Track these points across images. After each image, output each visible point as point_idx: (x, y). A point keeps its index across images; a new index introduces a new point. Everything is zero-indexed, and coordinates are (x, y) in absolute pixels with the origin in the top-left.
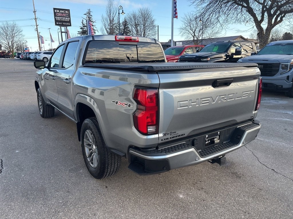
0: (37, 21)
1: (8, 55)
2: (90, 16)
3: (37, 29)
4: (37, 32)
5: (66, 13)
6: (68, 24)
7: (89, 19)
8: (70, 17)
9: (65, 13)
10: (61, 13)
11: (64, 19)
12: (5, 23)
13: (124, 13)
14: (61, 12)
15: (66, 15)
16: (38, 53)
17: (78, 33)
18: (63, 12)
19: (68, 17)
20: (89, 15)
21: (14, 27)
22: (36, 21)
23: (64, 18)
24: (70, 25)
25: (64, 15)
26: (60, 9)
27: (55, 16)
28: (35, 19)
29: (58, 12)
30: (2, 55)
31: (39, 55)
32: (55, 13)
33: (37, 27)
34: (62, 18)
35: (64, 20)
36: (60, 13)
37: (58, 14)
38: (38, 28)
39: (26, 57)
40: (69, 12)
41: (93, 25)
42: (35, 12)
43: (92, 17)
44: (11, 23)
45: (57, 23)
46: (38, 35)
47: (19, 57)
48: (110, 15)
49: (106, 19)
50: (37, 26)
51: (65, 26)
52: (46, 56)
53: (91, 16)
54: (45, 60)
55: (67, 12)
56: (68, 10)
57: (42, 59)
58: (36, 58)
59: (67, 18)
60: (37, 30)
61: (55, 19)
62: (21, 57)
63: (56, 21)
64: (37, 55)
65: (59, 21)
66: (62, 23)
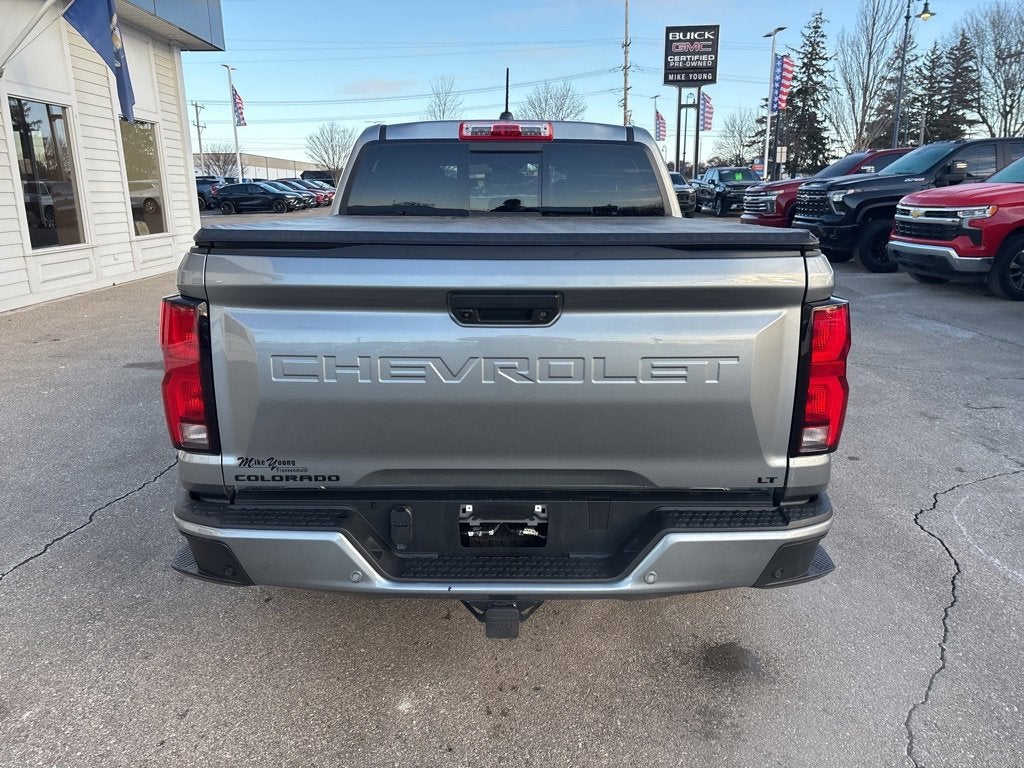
0: (629, 73)
2: (818, 39)
3: (625, 99)
4: (625, 108)
5: (705, 40)
6: (705, 76)
7: (814, 49)
8: (715, 51)
9: (702, 40)
10: (690, 40)
11: (695, 61)
12: (541, 87)
13: (932, 14)
14: (688, 37)
15: (704, 46)
17: (764, 103)
18: (694, 35)
19: (708, 53)
20: (816, 32)
21: (564, 97)
22: (626, 74)
23: (696, 57)
24: (713, 81)
25: (698, 46)
26: (685, 30)
27: (668, 52)
28: (626, 68)
29: (680, 40)
32: (669, 43)
33: (625, 94)
34: (689, 57)
35: (694, 64)
36: (687, 41)
37: (677, 47)
38: (628, 97)
40: (716, 35)
41: (822, 72)
42: (626, 45)
43: (823, 39)
44: (557, 86)
45: (671, 77)
46: (625, 118)
48: (874, 24)
49: (855, 44)
50: (627, 89)
51: (693, 83)
53: (823, 36)
55: (708, 37)
56: (715, 29)
59: (704, 57)
60: (625, 105)
61: (667, 63)
63: (669, 70)
65: (679, 69)
66: (687, 76)
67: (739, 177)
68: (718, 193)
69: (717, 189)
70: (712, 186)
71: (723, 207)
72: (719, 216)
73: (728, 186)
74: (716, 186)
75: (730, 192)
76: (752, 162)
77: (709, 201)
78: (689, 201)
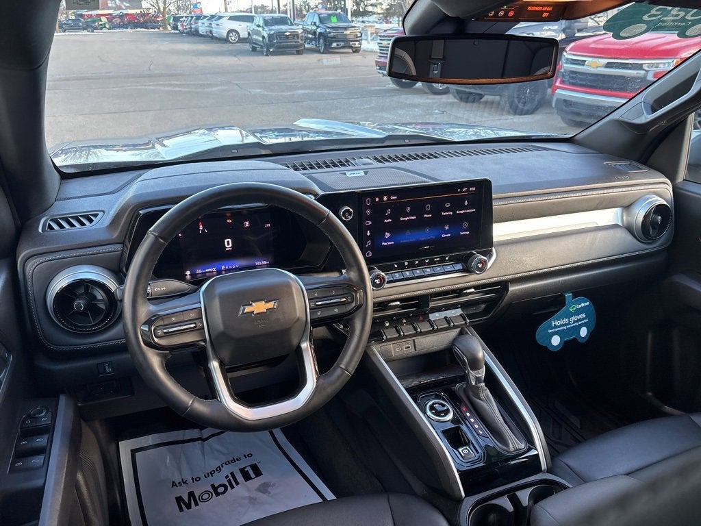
1: (155, 22)
16: (215, 18)
30: (142, 20)
31: (217, 22)
39: (191, 28)
47: (175, 28)
52: (235, 25)
54: (233, 38)
57: (225, 35)
58: (211, 32)
62: (180, 27)
64: (214, 23)
67: (334, 19)
68: (320, 33)
69: (319, 30)
70: (314, 28)
71: (325, 45)
72: (323, 53)
73: (328, 27)
74: (318, 27)
75: (330, 33)
76: (317, 7)
77: (311, 40)
78: (299, 40)
